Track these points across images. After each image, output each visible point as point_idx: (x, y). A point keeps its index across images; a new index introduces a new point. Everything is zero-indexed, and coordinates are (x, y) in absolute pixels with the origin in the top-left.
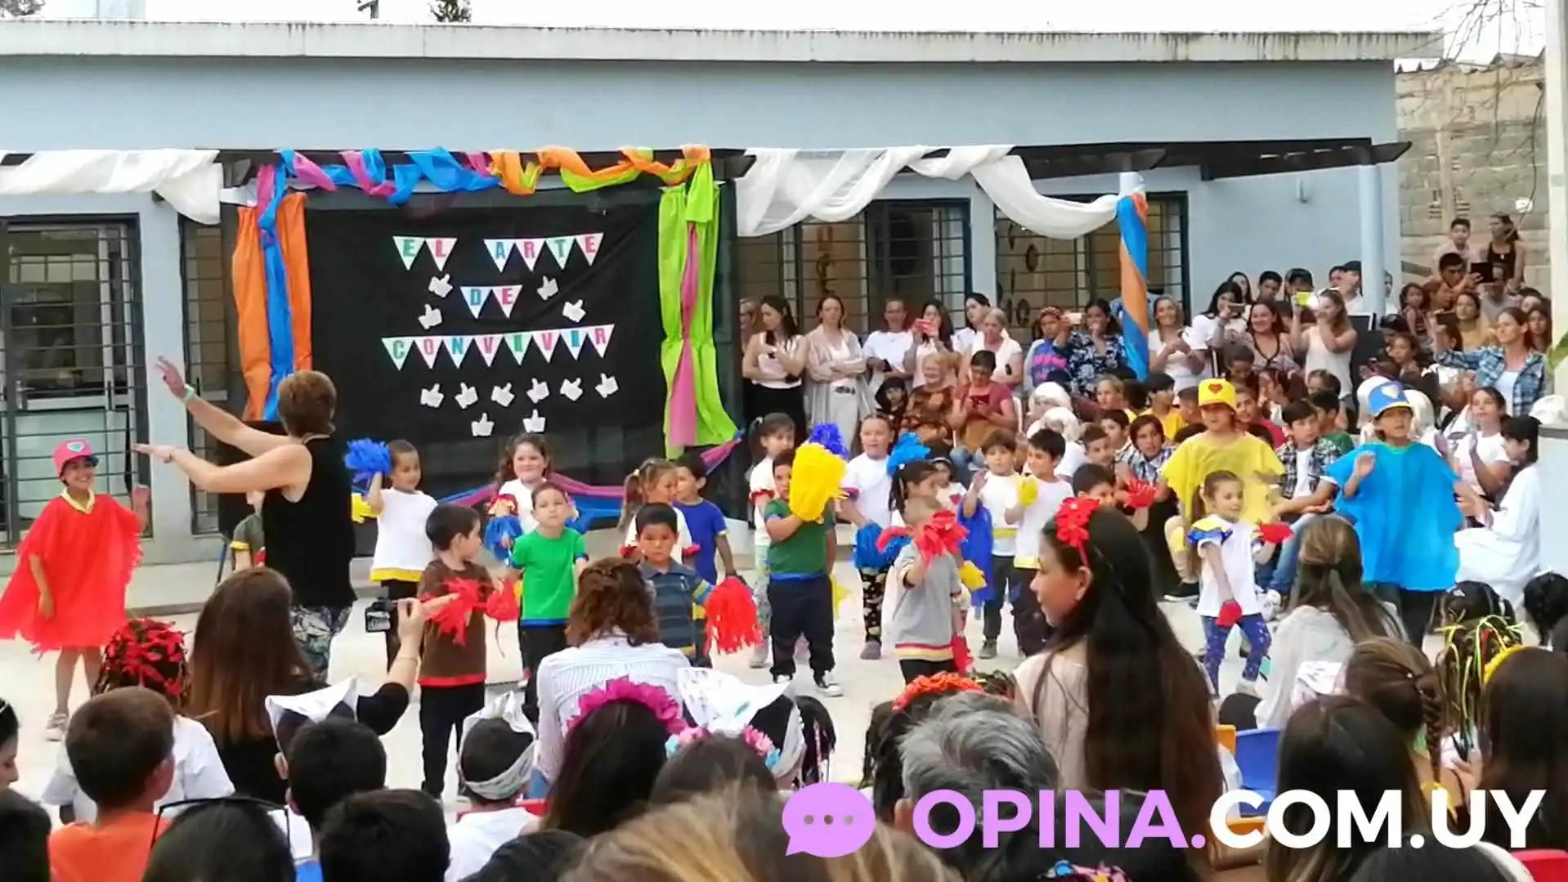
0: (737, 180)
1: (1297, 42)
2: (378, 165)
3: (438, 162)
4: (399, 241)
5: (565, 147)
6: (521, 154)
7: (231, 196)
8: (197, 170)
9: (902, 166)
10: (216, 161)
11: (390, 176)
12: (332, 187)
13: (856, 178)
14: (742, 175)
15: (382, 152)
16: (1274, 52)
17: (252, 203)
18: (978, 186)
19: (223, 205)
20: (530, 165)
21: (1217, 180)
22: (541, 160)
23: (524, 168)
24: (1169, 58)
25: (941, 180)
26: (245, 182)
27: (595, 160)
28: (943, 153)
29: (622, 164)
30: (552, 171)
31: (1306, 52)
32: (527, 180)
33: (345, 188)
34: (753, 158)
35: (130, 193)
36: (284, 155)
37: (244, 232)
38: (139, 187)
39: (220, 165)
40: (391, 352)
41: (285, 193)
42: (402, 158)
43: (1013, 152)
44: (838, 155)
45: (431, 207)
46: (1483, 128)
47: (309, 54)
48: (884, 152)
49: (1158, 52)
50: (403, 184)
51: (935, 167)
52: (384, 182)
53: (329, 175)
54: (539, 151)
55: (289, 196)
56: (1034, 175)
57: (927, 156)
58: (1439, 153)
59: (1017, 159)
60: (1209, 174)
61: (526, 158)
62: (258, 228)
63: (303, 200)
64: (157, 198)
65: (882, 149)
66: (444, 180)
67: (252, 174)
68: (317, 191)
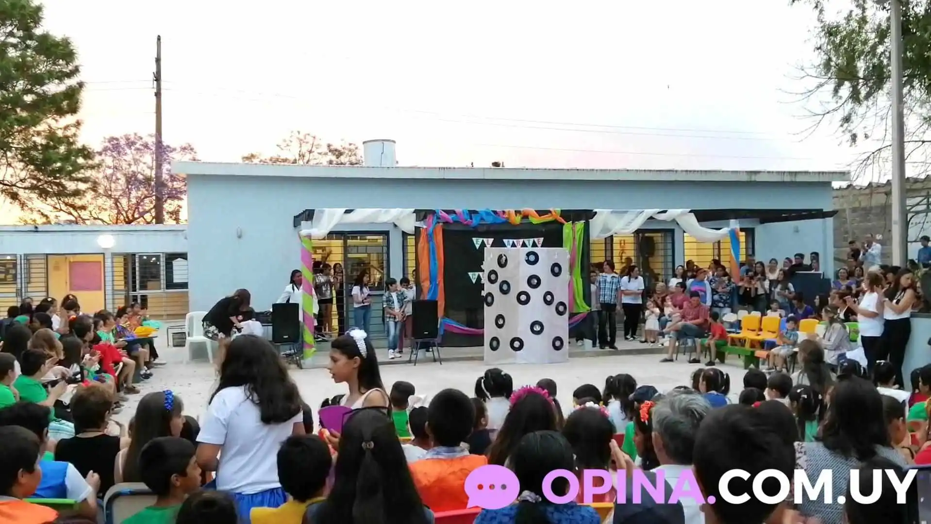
0: (590, 220)
1: (795, 175)
2: (467, 214)
3: (488, 214)
4: (474, 239)
5: (530, 209)
6: (515, 211)
7: (418, 224)
8: (408, 215)
9: (650, 216)
10: (414, 212)
11: (471, 219)
12: (451, 221)
13: (633, 220)
14: (592, 218)
15: (469, 211)
16: (787, 179)
17: (425, 227)
18: (678, 224)
19: (415, 227)
20: (518, 214)
21: (766, 224)
22: (522, 213)
23: (516, 215)
24: (749, 180)
25: (664, 222)
26: (423, 220)
27: (541, 213)
28: (665, 212)
29: (550, 214)
30: (526, 217)
31: (799, 179)
32: (517, 220)
33: (456, 222)
34: (596, 213)
35: (386, 223)
36: (437, 211)
37: (422, 236)
38: (389, 221)
39: (415, 214)
40: (471, 277)
41: (436, 224)
42: (475, 212)
43: (691, 212)
44: (626, 212)
45: (485, 228)
46: (864, 209)
47: (446, 178)
48: (643, 211)
49: (745, 178)
50: (475, 221)
51: (662, 217)
52: (469, 220)
53: (450, 218)
54: (521, 210)
55: (438, 224)
56: (699, 221)
57: (659, 213)
58: (848, 217)
59: (693, 214)
60: (763, 221)
61: (517, 212)
62: (427, 235)
63: (442, 226)
64: (395, 226)
65: (642, 210)
66: (489, 220)
67: (425, 217)
68: (446, 223)
